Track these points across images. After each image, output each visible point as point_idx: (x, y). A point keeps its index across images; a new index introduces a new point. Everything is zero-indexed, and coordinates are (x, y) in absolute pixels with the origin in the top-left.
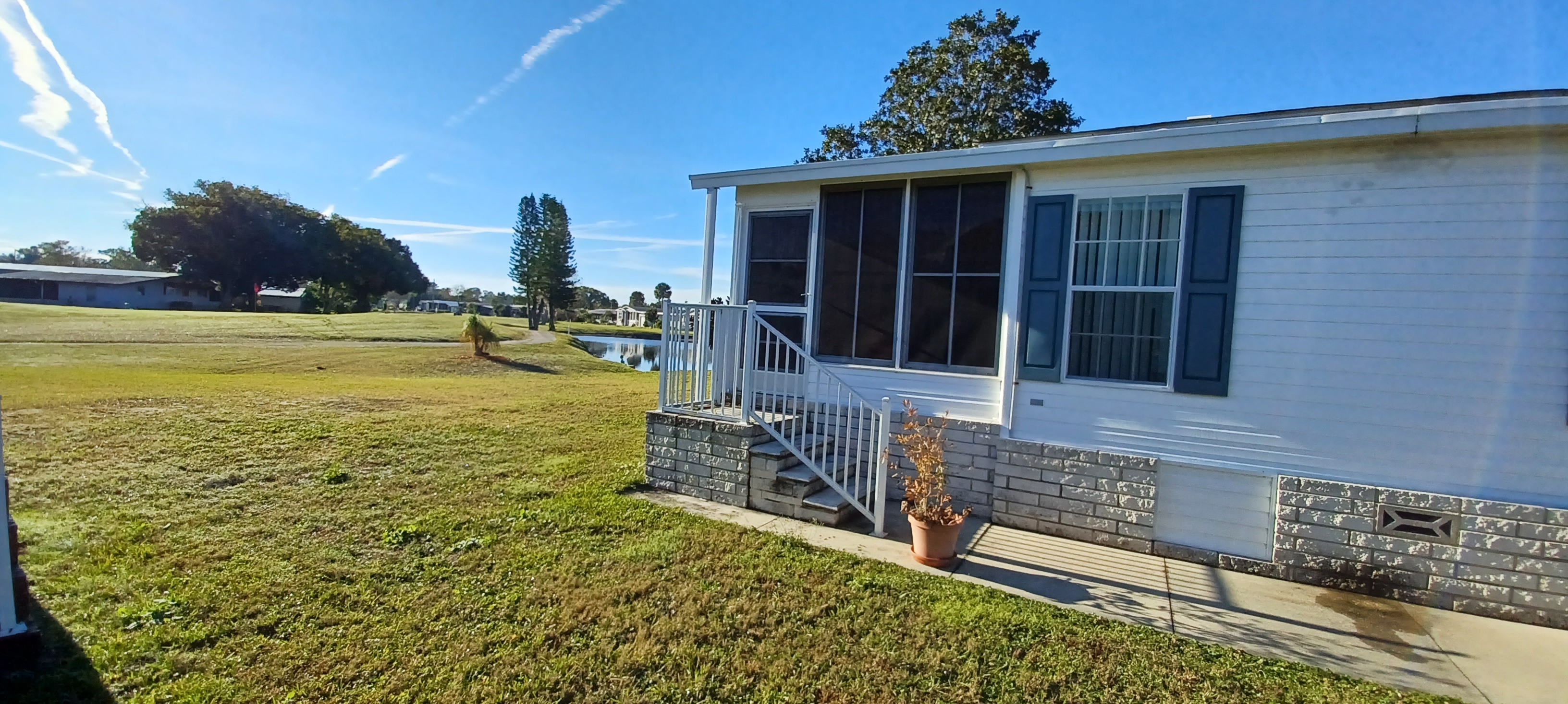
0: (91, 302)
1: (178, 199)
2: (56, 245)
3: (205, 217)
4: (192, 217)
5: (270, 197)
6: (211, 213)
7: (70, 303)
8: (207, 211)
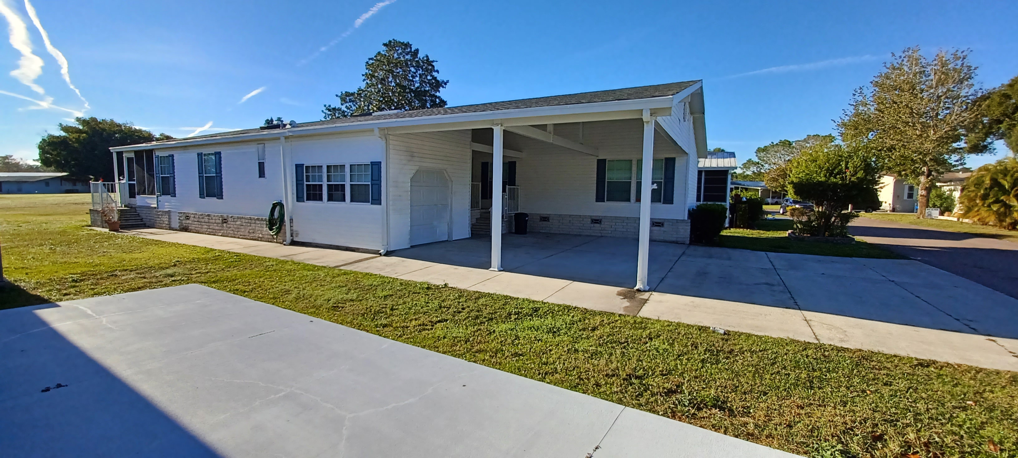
0: (19, 191)
1: (66, 129)
2: (6, 158)
3: (78, 140)
4: (71, 140)
5: (120, 126)
6: (81, 138)
7: (8, 193)
8: (79, 136)
